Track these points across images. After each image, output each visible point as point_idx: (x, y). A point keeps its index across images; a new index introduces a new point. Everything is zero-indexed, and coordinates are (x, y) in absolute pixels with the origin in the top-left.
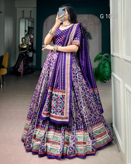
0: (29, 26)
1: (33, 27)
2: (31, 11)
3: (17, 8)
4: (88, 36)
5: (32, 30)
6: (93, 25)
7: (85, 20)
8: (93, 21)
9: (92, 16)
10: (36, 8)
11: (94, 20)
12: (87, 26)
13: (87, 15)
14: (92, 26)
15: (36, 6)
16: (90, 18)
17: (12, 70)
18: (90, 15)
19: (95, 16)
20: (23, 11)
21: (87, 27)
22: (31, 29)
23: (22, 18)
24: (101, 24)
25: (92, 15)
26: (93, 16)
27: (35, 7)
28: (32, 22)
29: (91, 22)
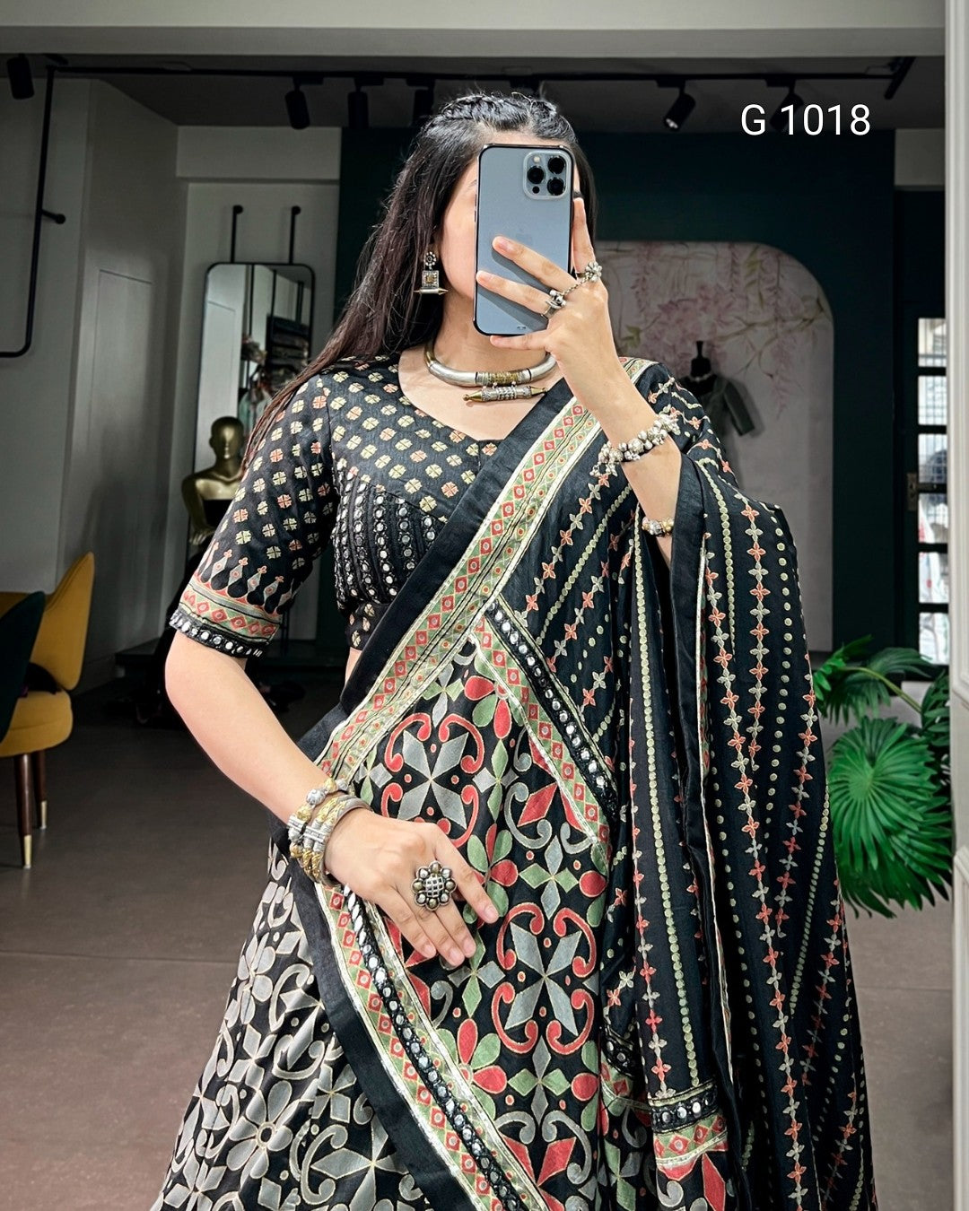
0: (277, 314)
1: (305, 320)
2: (296, 210)
3: (192, 186)
4: (725, 408)
5: (298, 343)
6: (765, 324)
7: (703, 288)
8: (766, 295)
9: (759, 255)
10: (336, 188)
11: (776, 290)
12: (720, 331)
13: (723, 250)
14: (759, 336)
15: (336, 175)
16: (743, 271)
17: (121, 673)
18: (745, 252)
19: (785, 259)
20: (238, 210)
21: (723, 338)
22: (288, 340)
23: (227, 257)
24: (826, 323)
25: (763, 248)
26: (764, 255)
27: (331, 182)
28: (301, 284)
29: (754, 299)
